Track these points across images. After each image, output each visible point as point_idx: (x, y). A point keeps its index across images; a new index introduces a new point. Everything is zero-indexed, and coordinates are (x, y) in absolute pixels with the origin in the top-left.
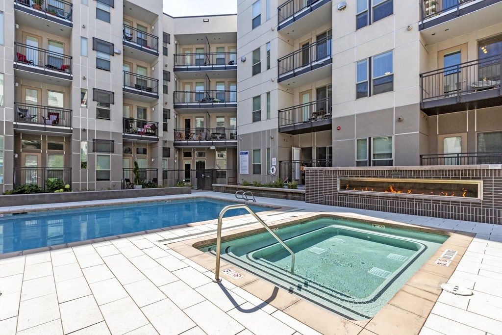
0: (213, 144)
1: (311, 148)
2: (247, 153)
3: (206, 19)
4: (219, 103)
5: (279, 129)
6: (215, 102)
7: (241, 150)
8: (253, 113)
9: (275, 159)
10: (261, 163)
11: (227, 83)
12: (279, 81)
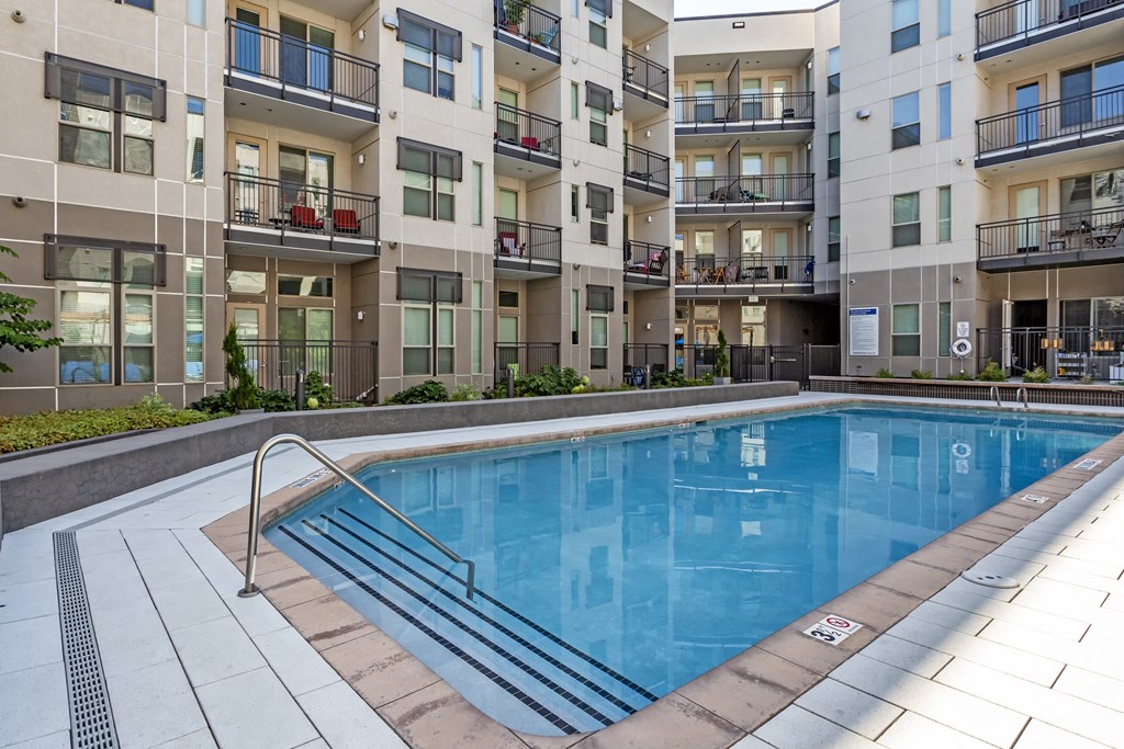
0: (753, 291)
1: (1044, 303)
2: (873, 312)
3: (738, 21)
4: (766, 204)
5: (979, 264)
6: (759, 199)
7: (854, 303)
8: (894, 228)
9: (967, 324)
10: (921, 333)
11: (766, 157)
12: (978, 164)
